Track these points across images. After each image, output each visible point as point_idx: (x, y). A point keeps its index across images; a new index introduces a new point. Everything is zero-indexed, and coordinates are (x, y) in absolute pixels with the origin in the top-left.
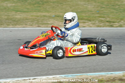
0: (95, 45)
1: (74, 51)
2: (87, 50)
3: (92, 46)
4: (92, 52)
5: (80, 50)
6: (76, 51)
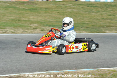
0: (87, 43)
1: (73, 48)
2: (82, 47)
3: (85, 44)
4: (85, 49)
5: (77, 47)
6: (74, 48)
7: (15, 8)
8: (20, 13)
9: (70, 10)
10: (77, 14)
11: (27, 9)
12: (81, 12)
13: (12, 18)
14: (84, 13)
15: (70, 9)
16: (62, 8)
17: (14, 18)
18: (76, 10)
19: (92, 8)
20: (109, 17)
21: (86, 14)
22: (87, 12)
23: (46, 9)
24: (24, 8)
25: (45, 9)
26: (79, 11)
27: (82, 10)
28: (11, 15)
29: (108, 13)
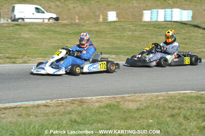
7: (55, 32)
8: (63, 38)
9: (129, 33)
10: (139, 37)
11: (71, 32)
12: (145, 35)
13: (53, 44)
14: (149, 36)
15: (129, 31)
16: (118, 31)
17: (56, 44)
18: (138, 33)
19: (160, 29)
20: (184, 41)
21: (152, 38)
22: (153, 35)
23: (97, 32)
24: (67, 32)
25: (95, 33)
26: (142, 34)
27: (146, 32)
28: (52, 41)
29: (182, 37)
